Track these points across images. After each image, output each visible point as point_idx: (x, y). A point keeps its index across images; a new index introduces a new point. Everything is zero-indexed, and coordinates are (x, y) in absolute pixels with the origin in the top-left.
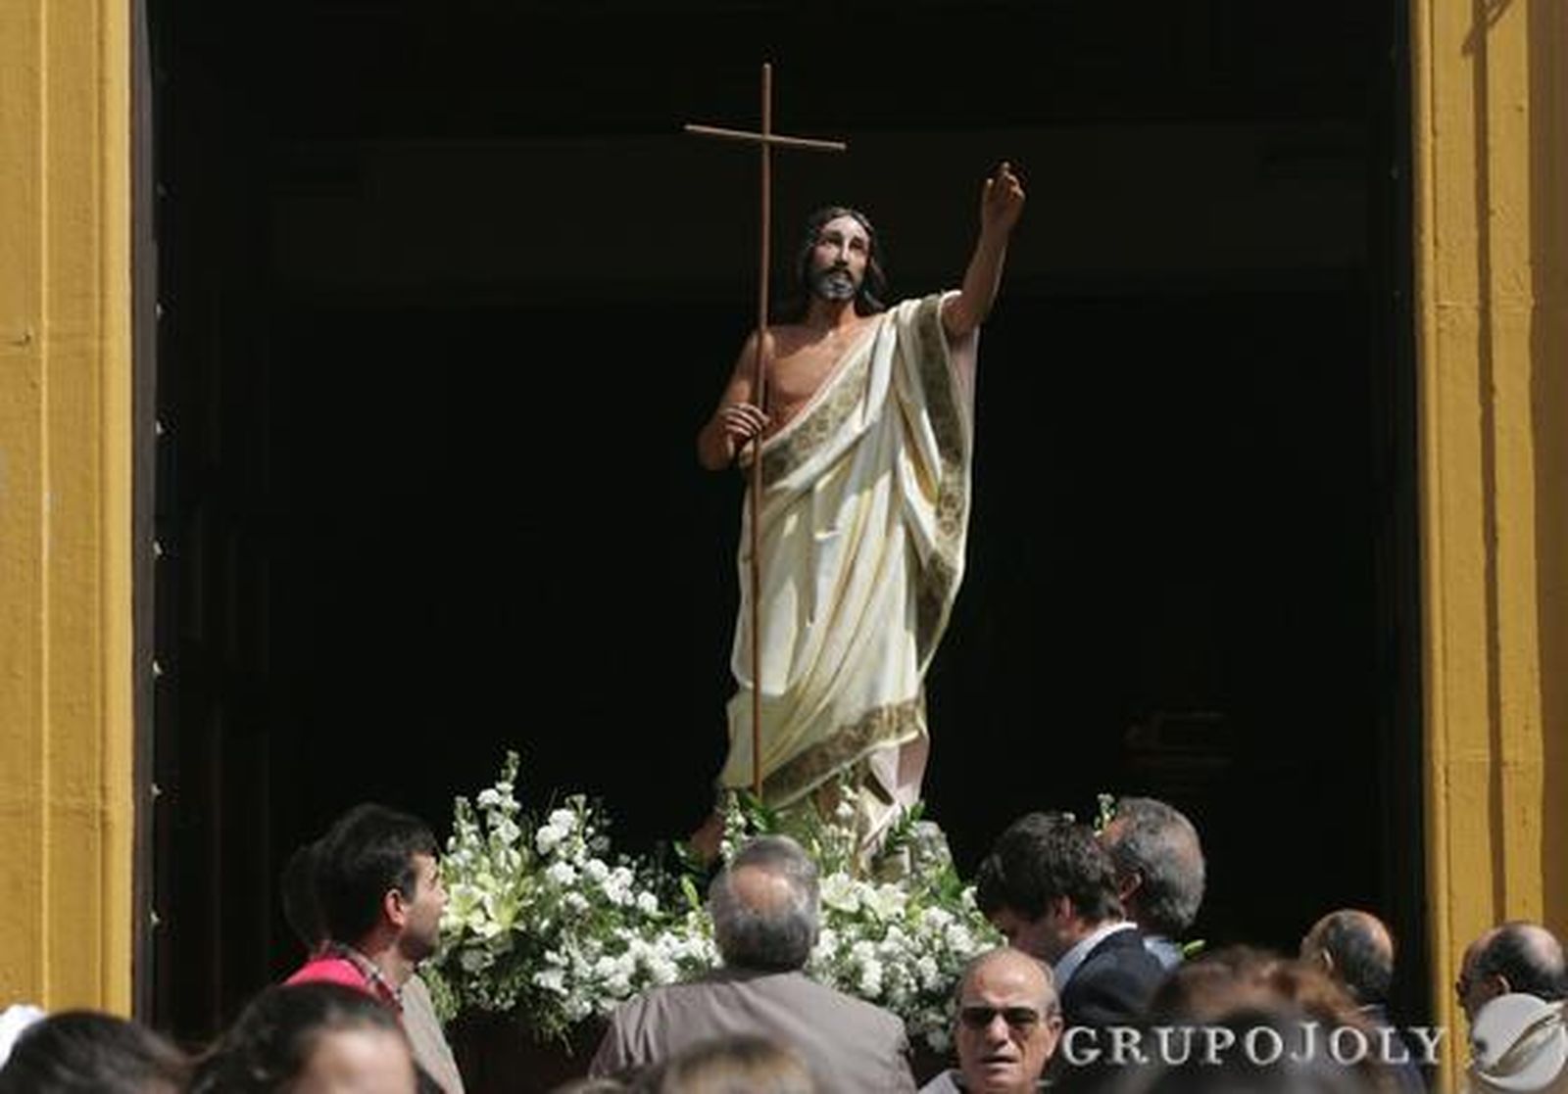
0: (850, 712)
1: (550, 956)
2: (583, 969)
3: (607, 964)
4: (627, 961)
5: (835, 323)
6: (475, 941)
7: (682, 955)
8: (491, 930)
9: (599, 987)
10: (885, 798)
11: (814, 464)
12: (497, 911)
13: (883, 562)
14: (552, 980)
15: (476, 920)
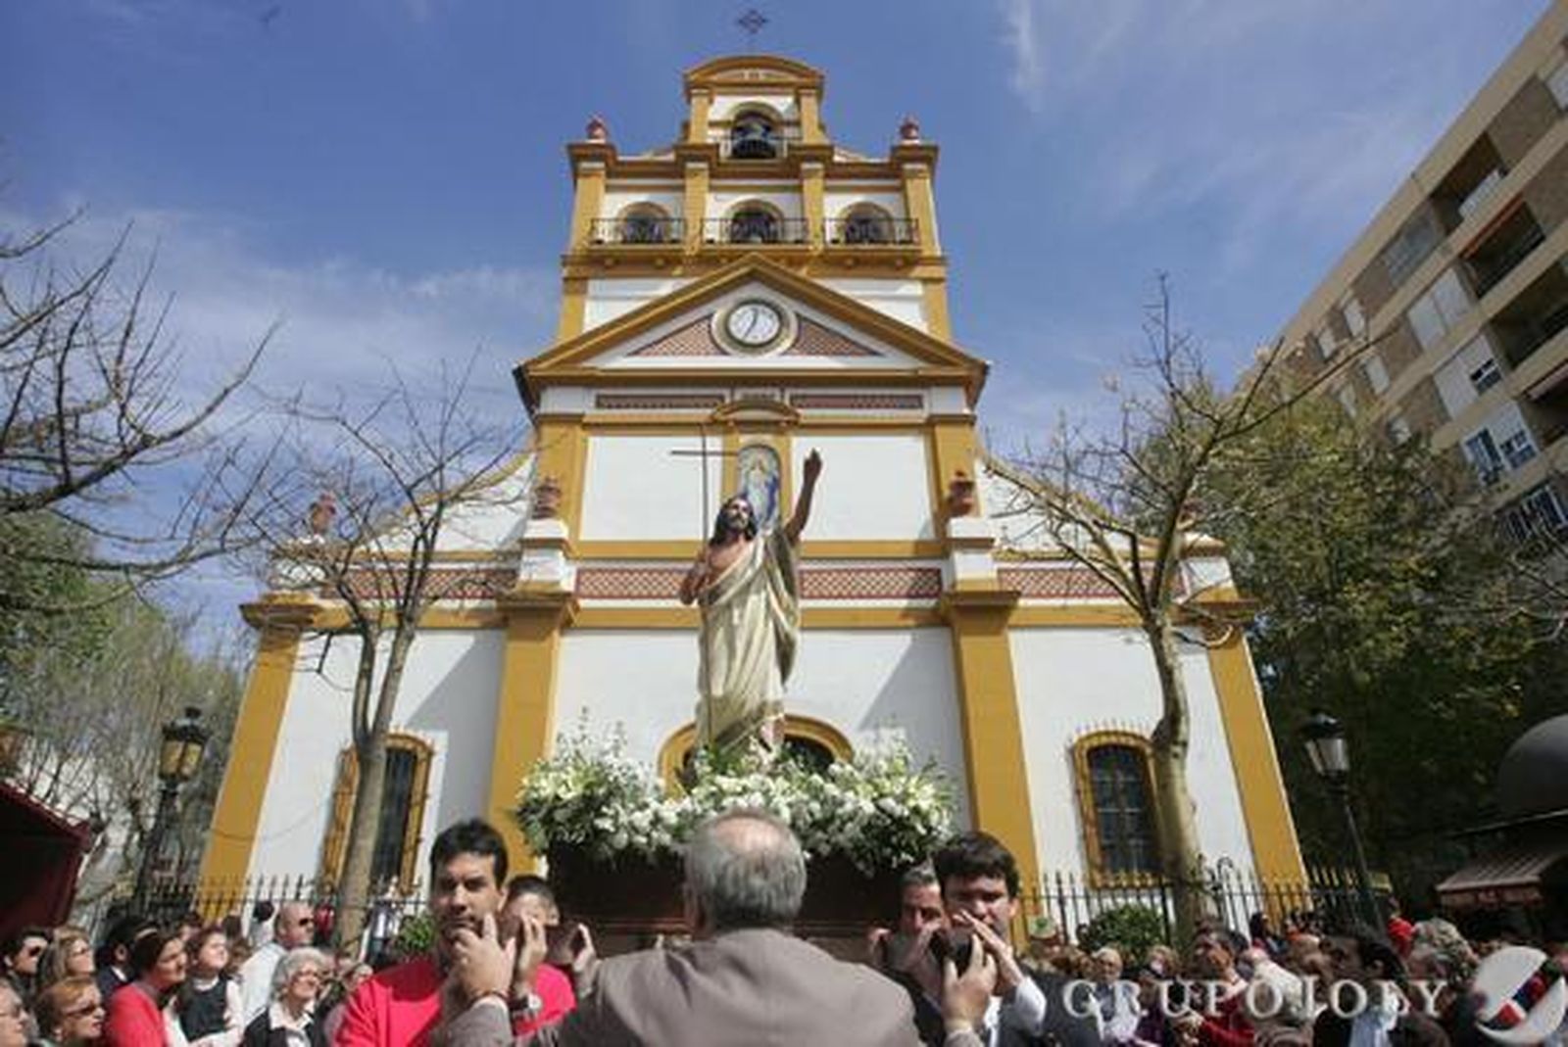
0: (752, 705)
1: (604, 809)
2: (623, 819)
3: (638, 815)
4: (649, 812)
5: (736, 540)
6: (560, 804)
7: (679, 810)
8: (570, 796)
9: (634, 829)
10: (768, 749)
11: (731, 592)
12: (575, 784)
13: (763, 639)
14: (606, 824)
15: (561, 791)
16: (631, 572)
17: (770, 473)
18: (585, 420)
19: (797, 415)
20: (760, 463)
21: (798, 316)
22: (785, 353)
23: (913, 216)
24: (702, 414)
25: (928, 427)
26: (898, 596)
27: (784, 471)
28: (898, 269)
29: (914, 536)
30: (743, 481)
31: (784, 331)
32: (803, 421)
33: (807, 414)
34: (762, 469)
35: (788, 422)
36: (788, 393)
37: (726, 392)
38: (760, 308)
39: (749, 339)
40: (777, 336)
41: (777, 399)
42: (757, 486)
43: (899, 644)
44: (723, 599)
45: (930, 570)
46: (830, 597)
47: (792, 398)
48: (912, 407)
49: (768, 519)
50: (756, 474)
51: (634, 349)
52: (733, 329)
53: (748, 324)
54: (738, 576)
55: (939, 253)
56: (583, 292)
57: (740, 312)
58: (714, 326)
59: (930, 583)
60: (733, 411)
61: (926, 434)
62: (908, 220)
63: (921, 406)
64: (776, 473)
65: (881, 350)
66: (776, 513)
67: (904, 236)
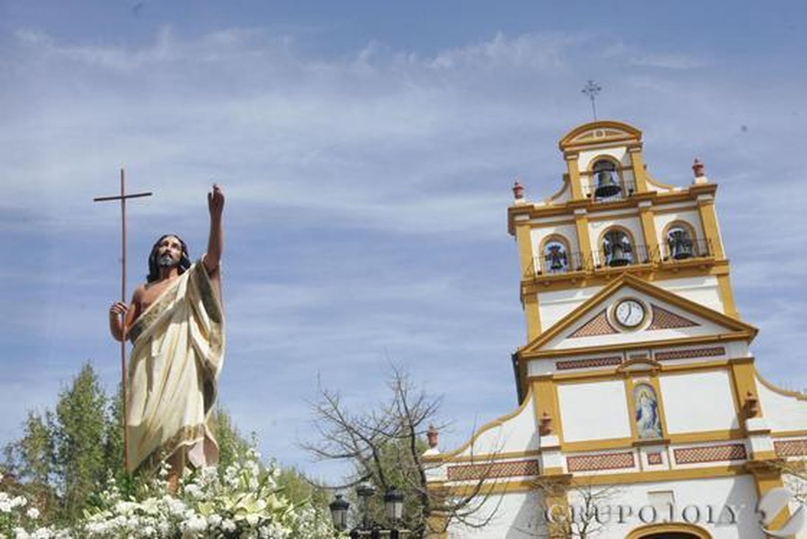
13: (185, 365)
16: (593, 457)
17: (651, 398)
18: (555, 377)
19: (660, 366)
20: (645, 393)
21: (653, 307)
22: (648, 329)
23: (708, 236)
24: (612, 369)
25: (730, 366)
26: (724, 459)
27: (658, 397)
28: (702, 270)
29: (729, 428)
30: (638, 404)
31: (647, 316)
32: (663, 369)
33: (665, 364)
34: (646, 396)
35: (657, 370)
36: (654, 352)
37: (621, 355)
38: (632, 303)
39: (628, 323)
40: (643, 319)
41: (648, 357)
42: (646, 406)
43: (728, 485)
44: (144, 333)
45: (739, 445)
46: (691, 462)
47: (656, 355)
48: (720, 354)
49: (654, 423)
50: (644, 399)
51: (570, 333)
52: (619, 317)
53: (627, 314)
54: (160, 309)
55: (725, 258)
56: (536, 301)
57: (621, 306)
58: (608, 315)
59: (740, 452)
60: (626, 366)
61: (728, 370)
62: (705, 239)
63: (724, 354)
64: (654, 398)
65: (699, 322)
66: (657, 420)
67: (705, 251)
